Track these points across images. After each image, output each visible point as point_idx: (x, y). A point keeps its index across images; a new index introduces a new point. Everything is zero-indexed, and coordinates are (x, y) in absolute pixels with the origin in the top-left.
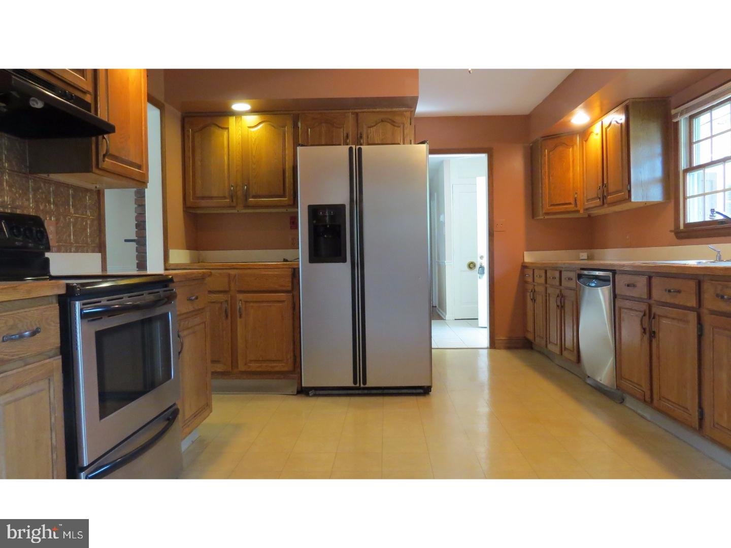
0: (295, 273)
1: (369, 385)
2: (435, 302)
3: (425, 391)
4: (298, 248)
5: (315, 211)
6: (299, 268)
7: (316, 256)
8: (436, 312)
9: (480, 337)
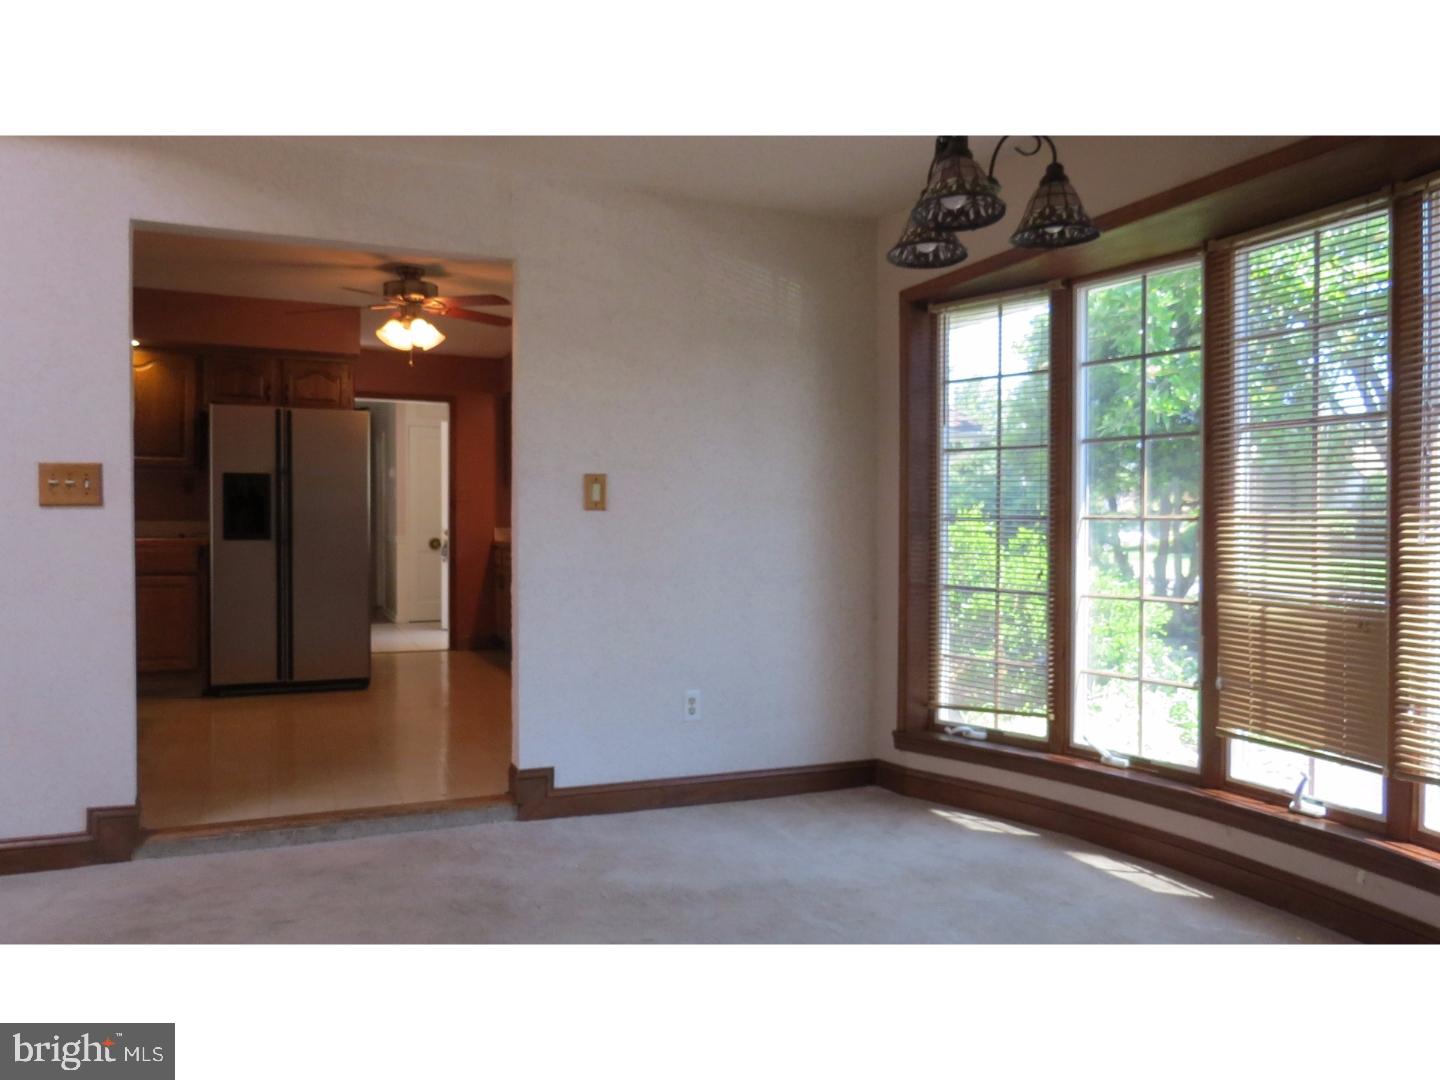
0: (203, 552)
1: (297, 678)
2: (381, 600)
3: (361, 684)
4: (207, 519)
5: (231, 481)
6: (208, 546)
7: (232, 531)
8: (381, 611)
9: (440, 639)
